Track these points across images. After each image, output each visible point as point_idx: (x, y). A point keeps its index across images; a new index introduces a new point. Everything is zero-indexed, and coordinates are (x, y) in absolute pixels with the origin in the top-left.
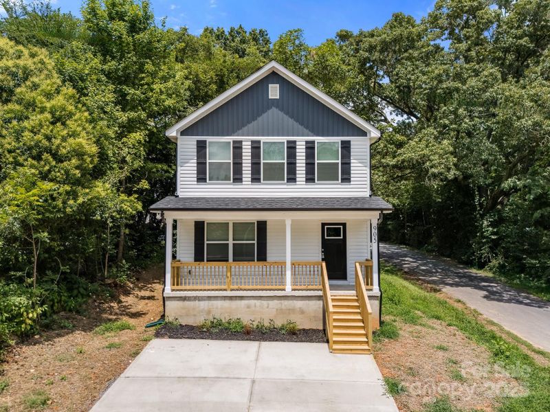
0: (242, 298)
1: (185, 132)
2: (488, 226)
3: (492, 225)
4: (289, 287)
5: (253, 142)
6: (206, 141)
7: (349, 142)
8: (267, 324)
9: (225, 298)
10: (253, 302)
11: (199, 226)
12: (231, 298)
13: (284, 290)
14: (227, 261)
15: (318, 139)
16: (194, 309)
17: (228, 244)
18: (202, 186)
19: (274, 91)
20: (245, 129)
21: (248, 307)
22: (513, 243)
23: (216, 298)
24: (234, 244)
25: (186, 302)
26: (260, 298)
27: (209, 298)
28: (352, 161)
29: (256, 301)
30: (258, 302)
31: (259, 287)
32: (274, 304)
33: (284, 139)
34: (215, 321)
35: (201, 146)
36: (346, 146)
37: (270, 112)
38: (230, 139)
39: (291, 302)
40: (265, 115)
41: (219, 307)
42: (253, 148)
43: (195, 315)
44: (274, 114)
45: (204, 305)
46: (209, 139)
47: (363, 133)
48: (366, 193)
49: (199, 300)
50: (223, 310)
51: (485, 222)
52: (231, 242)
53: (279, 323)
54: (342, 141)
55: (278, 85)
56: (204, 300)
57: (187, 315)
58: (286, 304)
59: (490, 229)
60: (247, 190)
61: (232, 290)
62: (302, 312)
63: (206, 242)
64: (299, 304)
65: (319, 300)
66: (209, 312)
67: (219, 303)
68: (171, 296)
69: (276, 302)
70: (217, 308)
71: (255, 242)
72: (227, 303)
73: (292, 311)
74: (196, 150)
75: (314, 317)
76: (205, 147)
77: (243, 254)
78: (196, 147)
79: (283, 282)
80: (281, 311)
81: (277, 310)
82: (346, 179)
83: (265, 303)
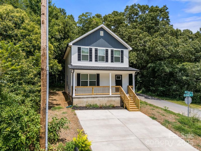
0: (97, 97)
1: (74, 44)
2: (139, 78)
3: (140, 78)
4: (111, 94)
5: (95, 49)
6: (81, 47)
7: (123, 51)
8: (104, 105)
9: (92, 97)
10: (100, 98)
11: (79, 75)
12: (94, 97)
13: (109, 95)
14: (88, 86)
15: (115, 49)
16: (82, 101)
17: (88, 81)
18: (79, 62)
19: (102, 33)
20: (93, 44)
21: (99, 100)
22: (147, 83)
23: (89, 97)
24: (89, 81)
25: (80, 99)
26: (102, 97)
27: (87, 98)
28: (124, 56)
29: (101, 98)
30: (102, 99)
31: (102, 94)
32: (106, 99)
33: (105, 48)
34: (89, 105)
35: (79, 49)
36: (122, 52)
37: (100, 40)
38: (88, 47)
39: (111, 98)
40: (99, 41)
41: (90, 100)
42: (95, 51)
43: (83, 103)
44: (102, 40)
45: (85, 100)
46: (82, 47)
47: (127, 48)
48: (128, 66)
49: (84, 98)
50: (91, 101)
51: (138, 77)
52: (89, 80)
53: (108, 105)
54: (121, 50)
55: (103, 32)
56: (86, 98)
57: (80, 103)
58: (110, 99)
59: (140, 79)
60: (93, 64)
61: (94, 95)
62: (114, 101)
63: (81, 80)
64: (113, 99)
65: (119, 97)
66: (87, 102)
67: (90, 99)
68: (75, 97)
69: (107, 98)
70: (89, 101)
71: (96, 80)
72: (92, 99)
73: (111, 101)
74: (77, 50)
75: (118, 102)
76: (81, 49)
77: (92, 84)
78: (77, 49)
79: (109, 92)
80: (108, 101)
81: (107, 101)
82: (122, 62)
83: (104, 99)
